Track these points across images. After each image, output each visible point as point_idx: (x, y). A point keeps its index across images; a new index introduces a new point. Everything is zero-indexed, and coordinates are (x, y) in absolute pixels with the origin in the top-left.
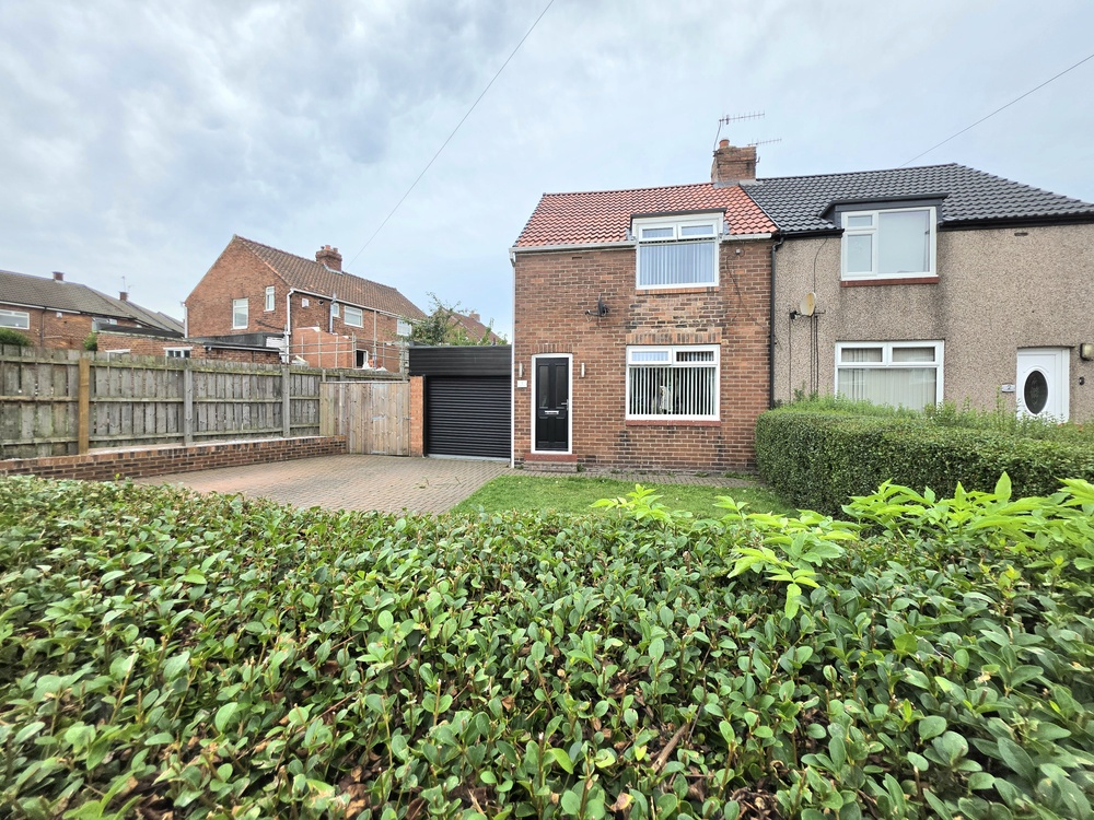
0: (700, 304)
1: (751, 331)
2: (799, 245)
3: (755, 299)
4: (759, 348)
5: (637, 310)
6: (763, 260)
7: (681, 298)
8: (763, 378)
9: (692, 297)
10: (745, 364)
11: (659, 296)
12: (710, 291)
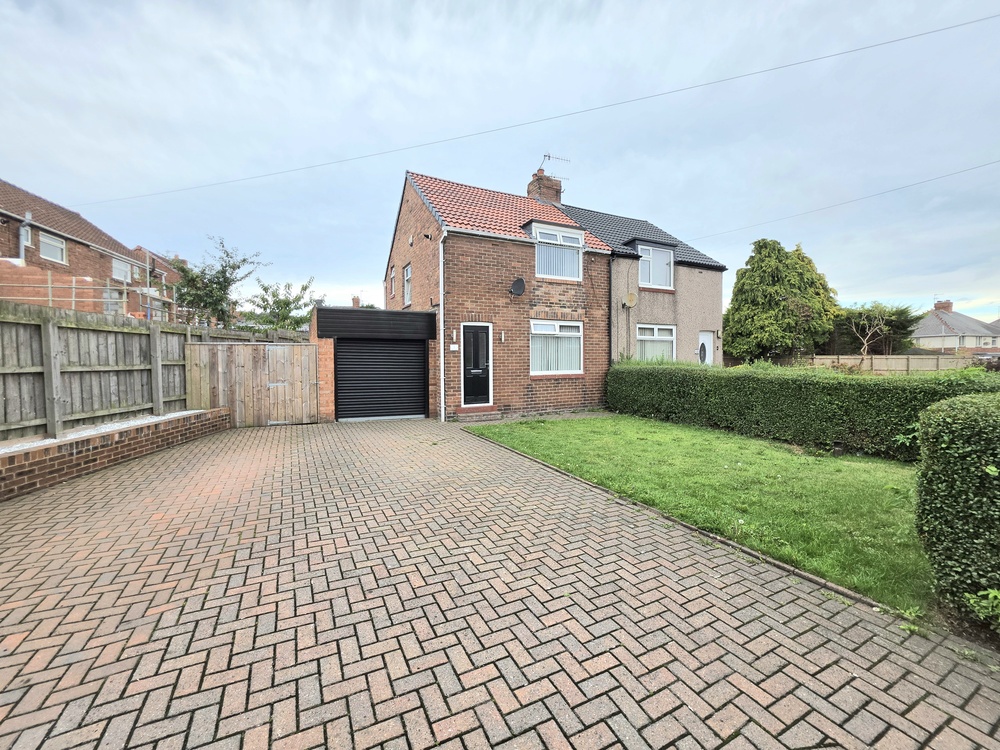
0: (573, 292)
1: (599, 313)
2: (621, 260)
3: (601, 292)
4: (603, 325)
5: (537, 293)
6: (604, 268)
7: (563, 286)
8: (604, 345)
9: (569, 287)
10: (596, 335)
11: (550, 283)
12: (579, 284)
